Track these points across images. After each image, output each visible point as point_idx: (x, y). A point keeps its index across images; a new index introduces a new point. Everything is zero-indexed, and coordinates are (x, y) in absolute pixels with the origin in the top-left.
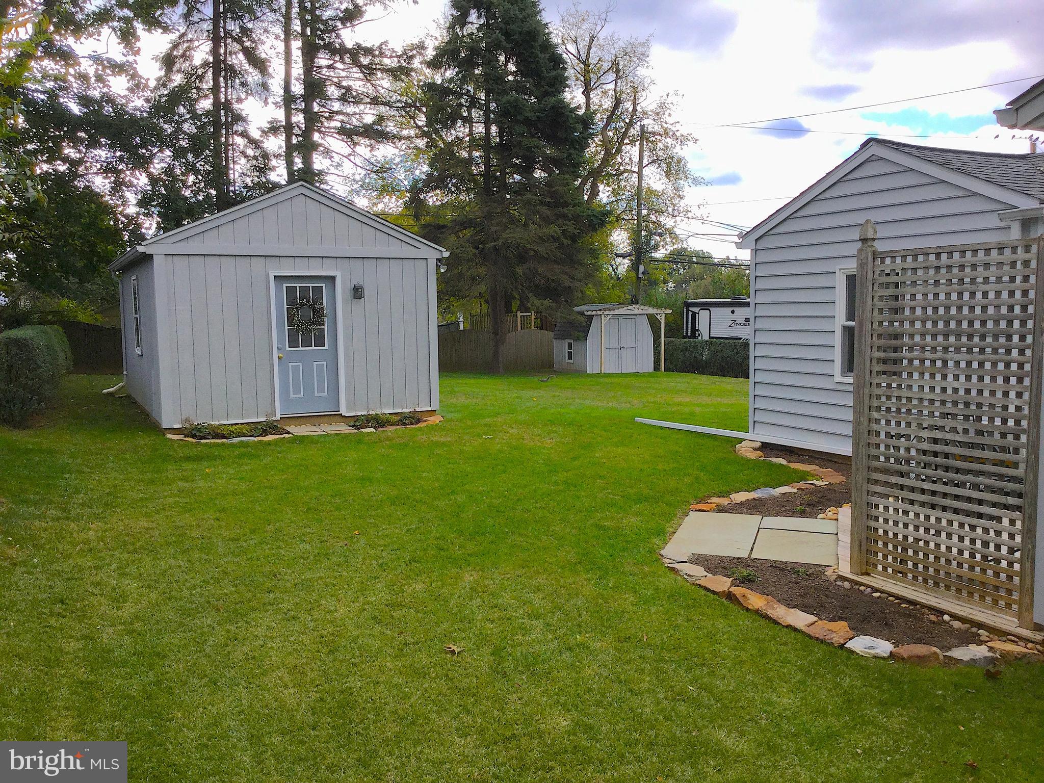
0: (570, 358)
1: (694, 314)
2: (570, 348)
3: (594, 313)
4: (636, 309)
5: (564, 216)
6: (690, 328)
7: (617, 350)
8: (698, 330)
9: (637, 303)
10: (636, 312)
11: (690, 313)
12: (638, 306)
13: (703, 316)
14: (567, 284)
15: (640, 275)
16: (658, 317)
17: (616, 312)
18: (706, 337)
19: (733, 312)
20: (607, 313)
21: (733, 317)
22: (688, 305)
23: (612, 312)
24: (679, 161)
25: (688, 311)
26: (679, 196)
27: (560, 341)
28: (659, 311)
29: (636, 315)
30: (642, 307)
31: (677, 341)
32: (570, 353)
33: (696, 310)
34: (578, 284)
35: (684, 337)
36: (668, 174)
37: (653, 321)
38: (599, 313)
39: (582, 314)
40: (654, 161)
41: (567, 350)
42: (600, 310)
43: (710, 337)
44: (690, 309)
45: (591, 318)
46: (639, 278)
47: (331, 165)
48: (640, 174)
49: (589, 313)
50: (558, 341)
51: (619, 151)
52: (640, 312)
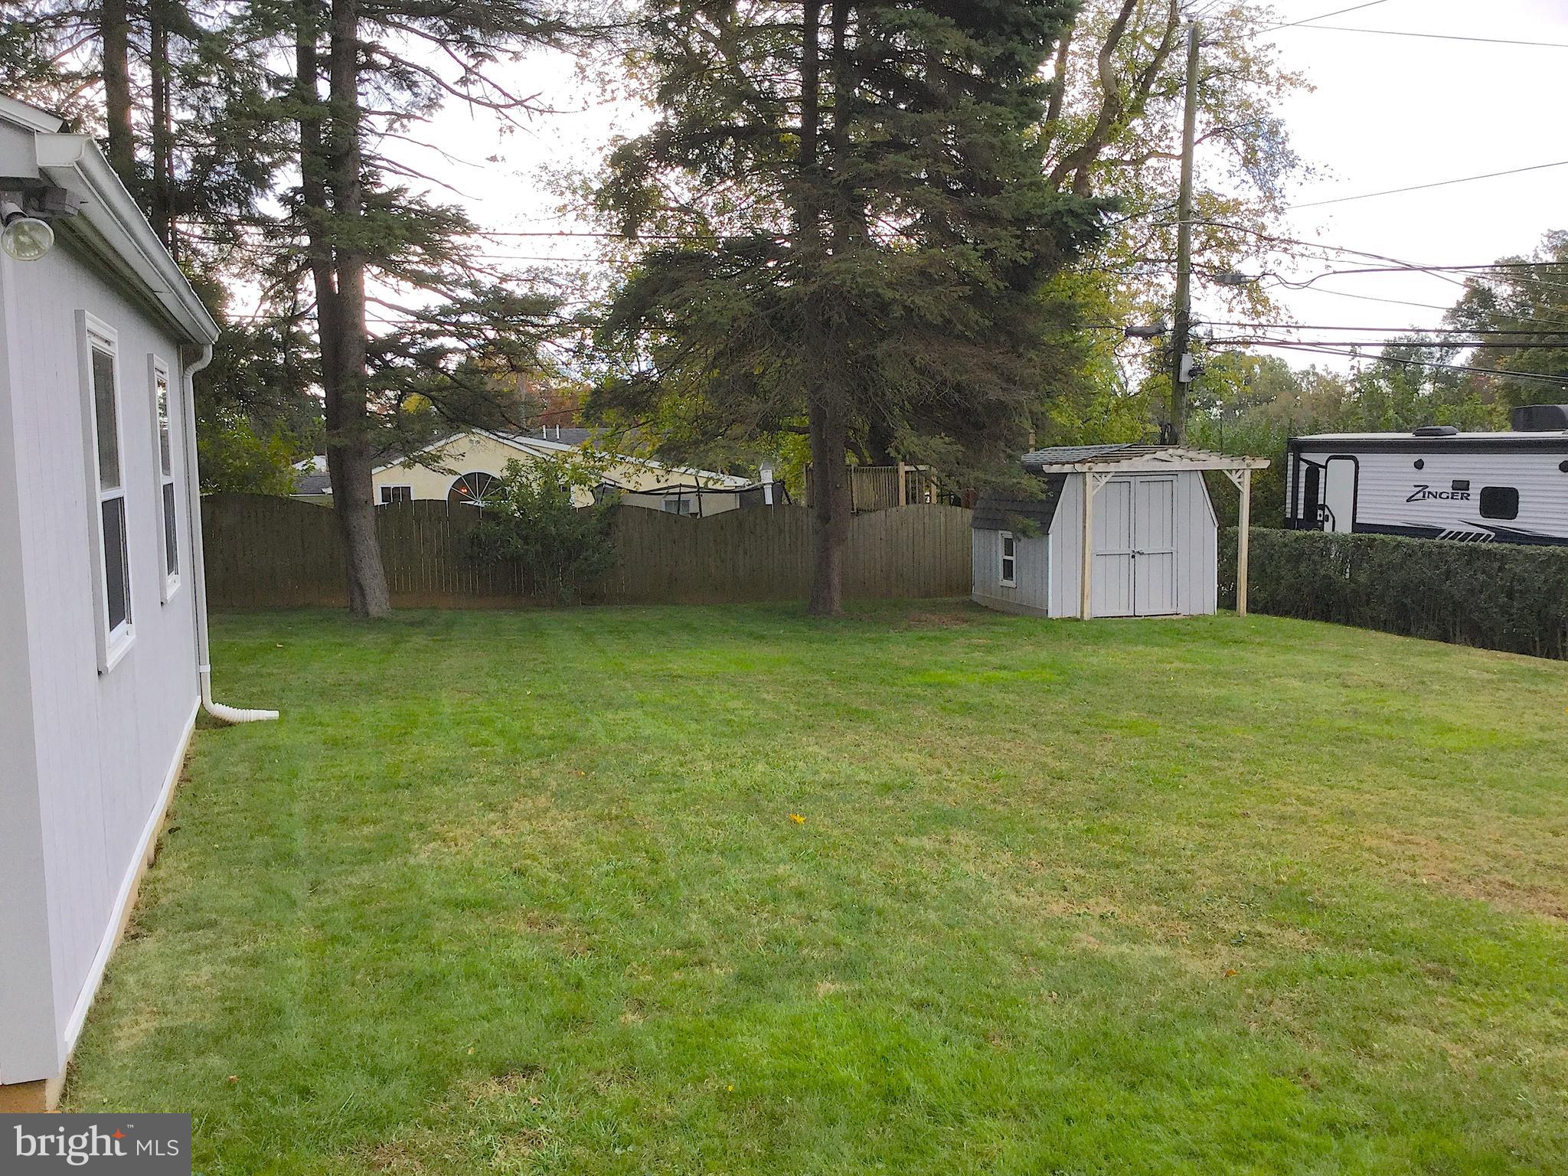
0: (1008, 572)
1: (1314, 470)
2: (1009, 551)
3: (1067, 468)
4: (1175, 459)
5: (993, 219)
6: (1301, 502)
7: (1125, 560)
8: (1323, 507)
9: (1174, 441)
10: (1176, 465)
11: (1304, 467)
12: (1180, 452)
13: (1337, 477)
14: (993, 395)
15: (1184, 378)
16: (1234, 478)
17: (1125, 466)
18: (1344, 527)
19: (1419, 465)
20: (1101, 467)
21: (1421, 477)
22: (1298, 448)
23: (1113, 467)
24: (1273, 132)
25: (1297, 460)
26: (1275, 209)
27: (986, 532)
28: (1236, 464)
29: (1175, 473)
30: (1192, 454)
31: (1276, 534)
32: (1008, 565)
33: (1319, 458)
34: (1023, 396)
35: (1291, 523)
36: (1249, 161)
37: (1219, 489)
38: (1079, 467)
39: (1035, 470)
40: (1216, 132)
41: (1001, 556)
42: (1082, 462)
43: (1357, 527)
44: (1304, 456)
45: (1058, 480)
46: (1180, 387)
47: (413, 104)
48: (1186, 157)
49: (1055, 469)
50: (981, 533)
51: (1137, 109)
52: (1186, 465)
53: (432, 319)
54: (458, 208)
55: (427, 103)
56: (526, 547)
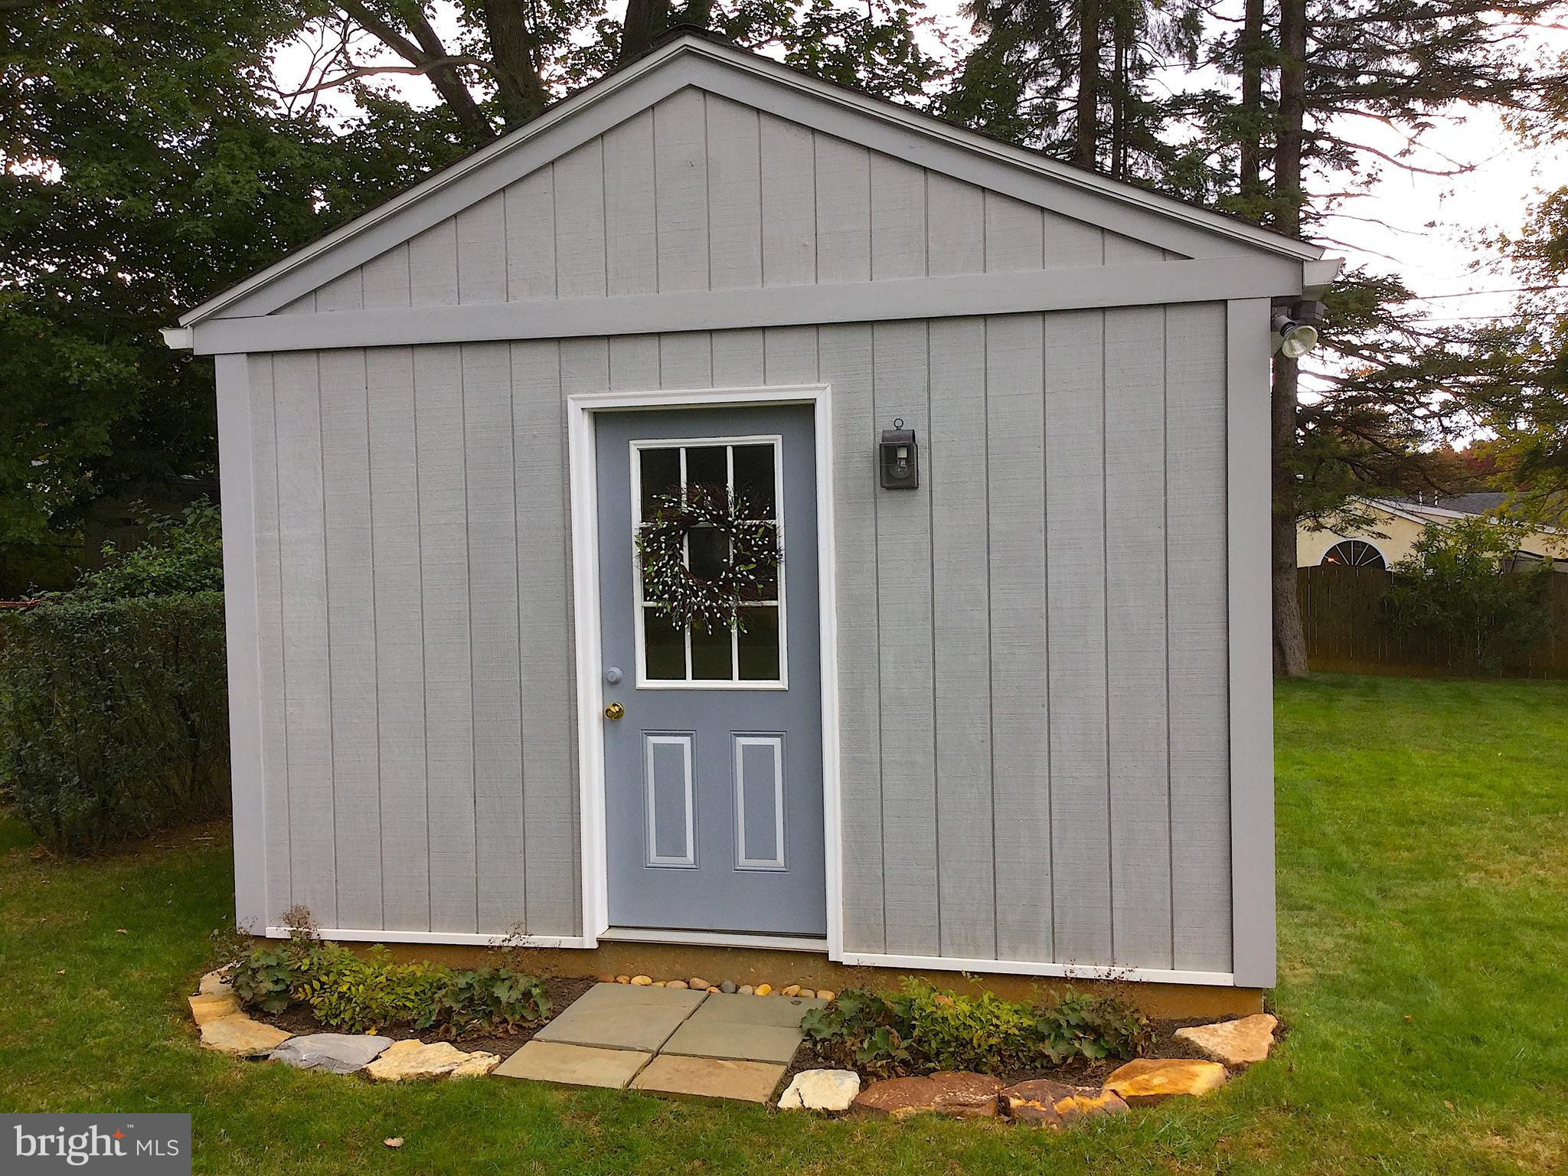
47: (1352, 182)
53: (1361, 387)
54: (1396, 277)
55: (1366, 179)
56: (1445, 614)
